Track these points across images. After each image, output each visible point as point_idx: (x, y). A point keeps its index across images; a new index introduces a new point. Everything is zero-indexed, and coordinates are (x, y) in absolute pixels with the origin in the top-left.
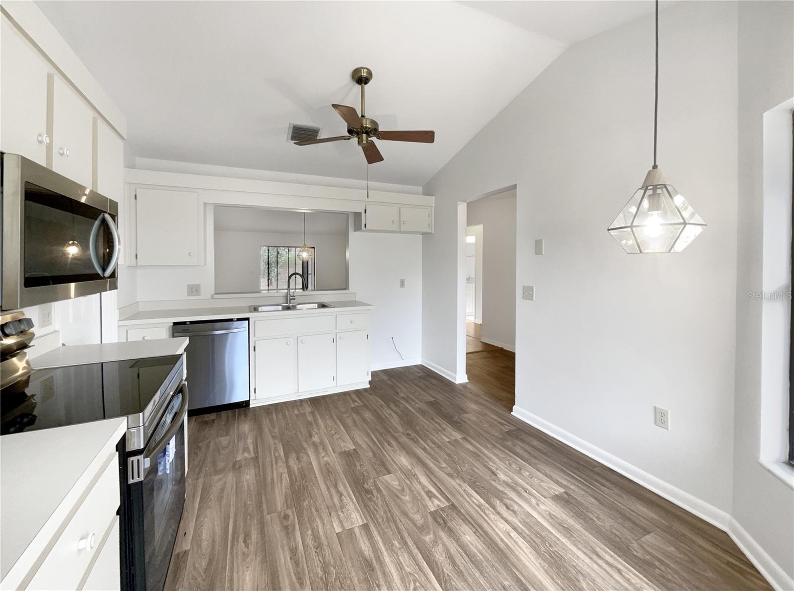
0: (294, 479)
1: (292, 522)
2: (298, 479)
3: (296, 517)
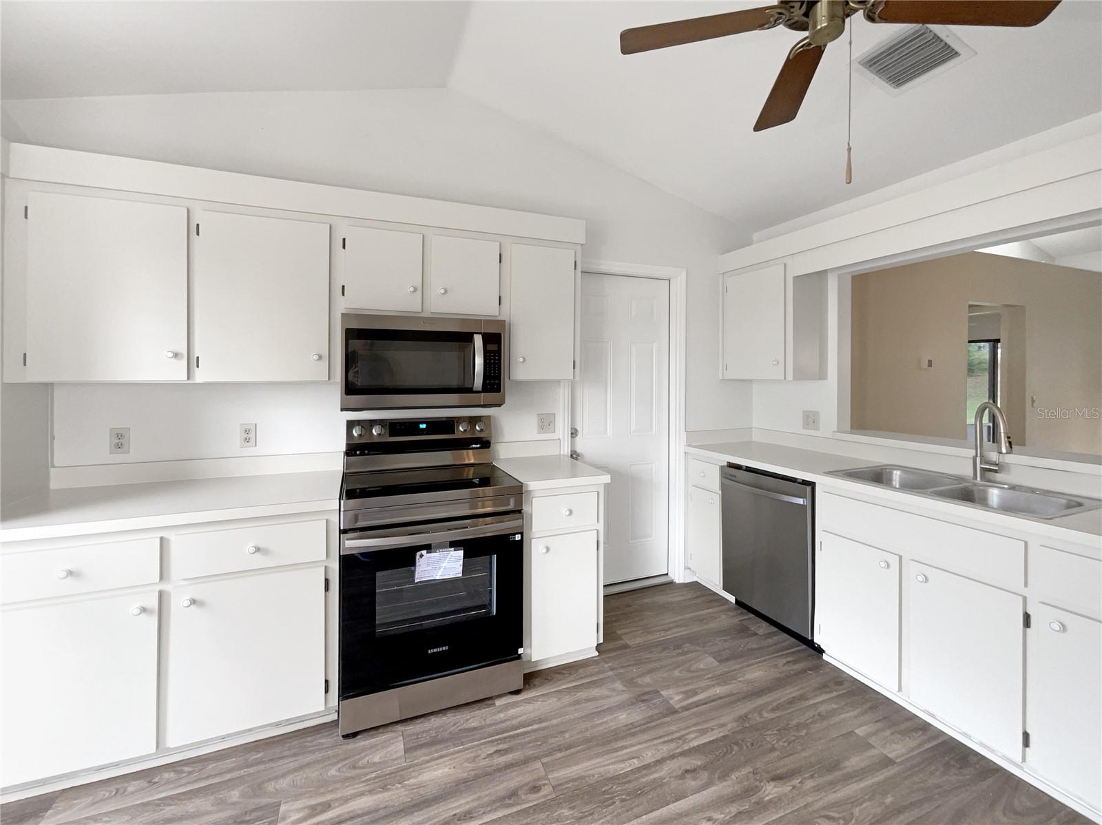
0: (628, 779)
1: (524, 800)
2: (631, 786)
3: (535, 803)
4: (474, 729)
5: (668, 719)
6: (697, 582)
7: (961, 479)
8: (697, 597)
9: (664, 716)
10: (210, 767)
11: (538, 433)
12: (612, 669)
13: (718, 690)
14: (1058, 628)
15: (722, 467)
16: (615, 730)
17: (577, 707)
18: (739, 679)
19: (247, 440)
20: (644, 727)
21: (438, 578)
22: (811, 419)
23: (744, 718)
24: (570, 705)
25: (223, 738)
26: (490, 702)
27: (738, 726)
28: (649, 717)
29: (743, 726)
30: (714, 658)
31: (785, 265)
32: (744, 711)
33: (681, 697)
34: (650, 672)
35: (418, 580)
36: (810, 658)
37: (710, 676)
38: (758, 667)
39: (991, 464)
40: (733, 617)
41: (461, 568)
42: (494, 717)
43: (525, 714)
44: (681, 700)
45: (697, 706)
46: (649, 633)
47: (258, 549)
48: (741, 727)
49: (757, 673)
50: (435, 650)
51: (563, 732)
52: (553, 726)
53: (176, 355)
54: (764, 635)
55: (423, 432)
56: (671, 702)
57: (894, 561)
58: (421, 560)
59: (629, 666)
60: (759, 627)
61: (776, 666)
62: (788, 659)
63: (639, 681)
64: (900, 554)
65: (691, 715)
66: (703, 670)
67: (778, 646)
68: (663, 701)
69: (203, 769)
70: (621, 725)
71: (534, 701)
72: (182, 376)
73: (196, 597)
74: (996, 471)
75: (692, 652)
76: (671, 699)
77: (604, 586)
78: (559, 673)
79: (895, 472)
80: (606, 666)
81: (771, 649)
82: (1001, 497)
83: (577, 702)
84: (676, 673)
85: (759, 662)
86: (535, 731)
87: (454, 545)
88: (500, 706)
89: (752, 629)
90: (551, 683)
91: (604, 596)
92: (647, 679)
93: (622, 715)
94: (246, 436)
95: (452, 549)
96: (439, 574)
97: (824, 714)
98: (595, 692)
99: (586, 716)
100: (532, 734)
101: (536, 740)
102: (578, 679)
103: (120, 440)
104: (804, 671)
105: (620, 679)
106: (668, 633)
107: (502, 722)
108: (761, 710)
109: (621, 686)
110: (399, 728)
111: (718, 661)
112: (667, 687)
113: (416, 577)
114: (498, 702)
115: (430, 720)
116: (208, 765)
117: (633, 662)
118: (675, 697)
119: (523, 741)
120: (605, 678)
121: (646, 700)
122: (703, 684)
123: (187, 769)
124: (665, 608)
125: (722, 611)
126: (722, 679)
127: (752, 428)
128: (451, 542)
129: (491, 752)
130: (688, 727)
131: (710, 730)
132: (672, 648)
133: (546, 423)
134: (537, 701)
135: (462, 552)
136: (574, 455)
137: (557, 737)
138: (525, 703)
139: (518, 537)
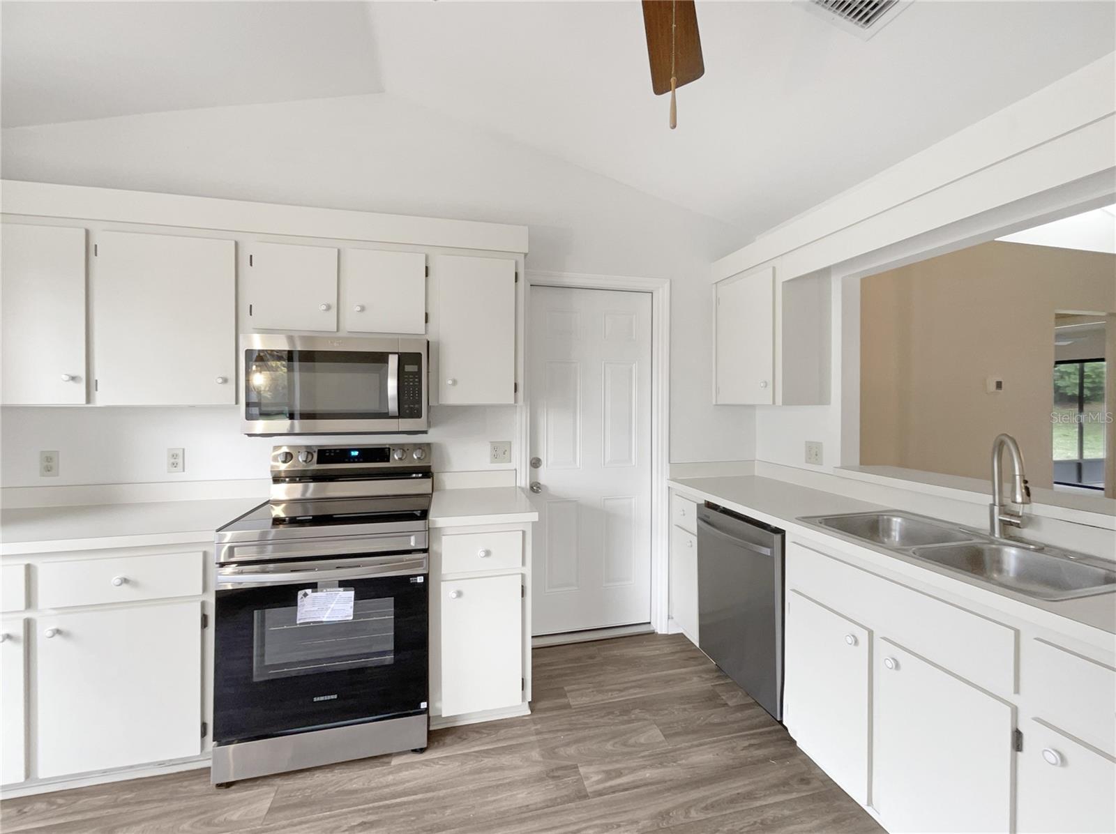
4: (355, 791)
5: (572, 805)
6: (682, 634)
7: (974, 533)
8: (677, 652)
9: (570, 801)
10: (81, 802)
11: (492, 462)
12: (538, 733)
13: (648, 774)
14: (1053, 761)
15: (699, 505)
16: (504, 812)
17: (477, 776)
18: (679, 762)
19: (175, 465)
20: (539, 812)
21: (324, 620)
22: (814, 452)
23: (665, 815)
24: (471, 773)
25: (105, 772)
26: (386, 760)
27: (653, 825)
28: (550, 800)
29: (658, 825)
30: (661, 730)
31: (774, 268)
32: (668, 805)
33: (600, 777)
34: (577, 741)
35: (302, 621)
36: (781, 743)
37: (647, 753)
38: (711, 748)
39: (1012, 515)
40: (707, 679)
41: (352, 610)
42: (381, 779)
43: (416, 779)
44: (598, 782)
45: (614, 792)
46: (600, 692)
47: (125, 581)
48: (655, 828)
49: (705, 756)
50: (322, 698)
51: (445, 808)
52: (438, 798)
53: (73, 378)
54: (735, 706)
55: (354, 460)
56: (585, 783)
57: (863, 637)
58: (305, 599)
59: (558, 731)
60: (733, 695)
61: (733, 749)
62: (753, 742)
63: (562, 751)
64: (871, 628)
65: (601, 803)
66: (642, 744)
67: (747, 723)
68: (578, 780)
69: (75, 802)
70: (514, 806)
71: (434, 763)
72: (81, 400)
73: (61, 627)
74: (1018, 526)
75: (639, 720)
76: (587, 778)
77: (533, 637)
78: (477, 732)
79: (895, 519)
80: (533, 728)
81: (735, 726)
82: (1021, 561)
83: (479, 771)
84: (609, 746)
85: (715, 742)
86: (415, 802)
87: (344, 584)
88: (394, 766)
89: (724, 698)
90: (465, 742)
91: (533, 649)
92: (572, 750)
93: (523, 793)
94: (173, 461)
95: (342, 589)
96: (326, 616)
97: (769, 823)
98: (505, 760)
99: (480, 790)
100: (411, 806)
101: (409, 815)
102: (495, 741)
103: (49, 464)
104: (766, 760)
105: (540, 746)
106: (623, 694)
107: (387, 786)
108: (691, 807)
109: (537, 756)
110: (278, 781)
111: (664, 736)
112: (590, 763)
113: (298, 617)
114: (395, 761)
115: (314, 775)
116: (80, 799)
117: (565, 727)
118: (592, 777)
119: (396, 813)
120: (525, 743)
121: (559, 777)
122: (633, 763)
123: (60, 801)
124: (633, 663)
125: (696, 672)
126: (660, 759)
127: (754, 461)
128: (340, 581)
129: (355, 824)
130: (590, 820)
131: (615, 826)
132: (617, 712)
133: (500, 451)
134: (438, 763)
135: (353, 592)
136: (535, 488)
137: (435, 813)
138: (424, 764)
139: (420, 580)
